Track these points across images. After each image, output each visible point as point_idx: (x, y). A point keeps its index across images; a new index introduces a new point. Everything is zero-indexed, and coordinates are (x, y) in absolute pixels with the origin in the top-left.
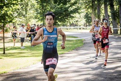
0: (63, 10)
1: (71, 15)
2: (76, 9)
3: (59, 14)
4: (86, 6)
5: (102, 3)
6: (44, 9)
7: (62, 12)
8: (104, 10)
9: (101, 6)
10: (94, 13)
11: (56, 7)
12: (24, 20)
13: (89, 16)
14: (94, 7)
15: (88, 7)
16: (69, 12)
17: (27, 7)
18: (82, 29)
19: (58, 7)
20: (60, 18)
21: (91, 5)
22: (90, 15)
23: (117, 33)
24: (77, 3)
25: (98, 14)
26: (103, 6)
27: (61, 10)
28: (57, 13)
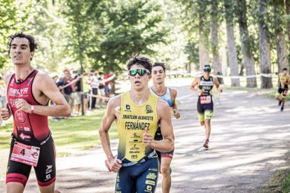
0: (129, 37)
1: (148, 47)
2: (158, 33)
3: (120, 46)
4: (187, 25)
5: (221, 18)
6: (82, 35)
7: (127, 41)
8: (226, 35)
9: (218, 26)
10: (205, 41)
11: (109, 32)
12: (47, 59)
13: (196, 47)
14: (204, 28)
15: (190, 27)
16: (143, 41)
17: (53, 30)
18: (180, 76)
19: (114, 30)
20: (123, 53)
21: (197, 22)
22: (197, 45)
23: (256, 86)
24: (160, 21)
25: (213, 44)
26: (224, 25)
27: (125, 37)
28: (116, 44)
